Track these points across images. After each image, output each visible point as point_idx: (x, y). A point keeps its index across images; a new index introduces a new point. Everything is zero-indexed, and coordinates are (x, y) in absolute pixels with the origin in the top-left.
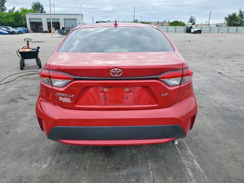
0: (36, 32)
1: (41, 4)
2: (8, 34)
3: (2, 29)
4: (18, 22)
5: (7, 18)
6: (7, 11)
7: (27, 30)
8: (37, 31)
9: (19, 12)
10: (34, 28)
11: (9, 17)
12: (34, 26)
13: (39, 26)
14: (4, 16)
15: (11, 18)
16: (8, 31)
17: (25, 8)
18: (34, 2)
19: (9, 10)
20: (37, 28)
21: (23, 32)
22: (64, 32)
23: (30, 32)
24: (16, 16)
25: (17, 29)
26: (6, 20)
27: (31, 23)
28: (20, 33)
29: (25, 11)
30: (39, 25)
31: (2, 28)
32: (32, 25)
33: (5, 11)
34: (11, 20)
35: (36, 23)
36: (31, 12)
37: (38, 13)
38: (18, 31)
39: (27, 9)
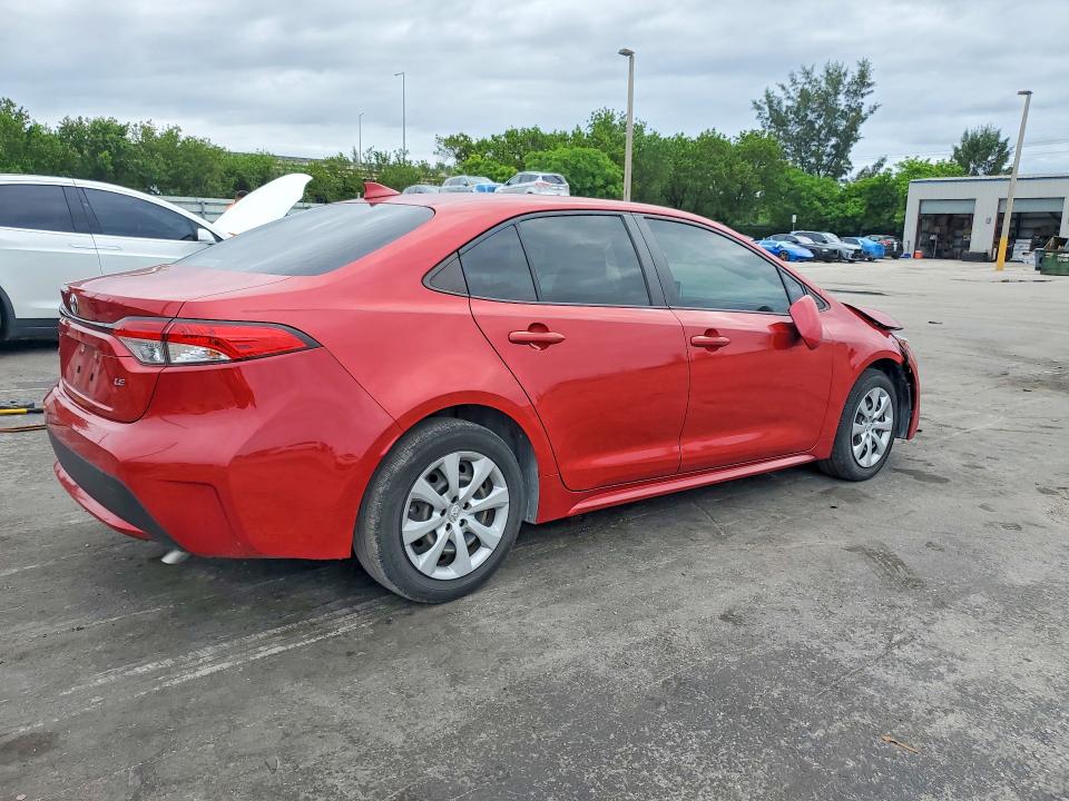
0: (939, 256)
1: (1002, 139)
2: (809, 260)
3: (796, 242)
4: (879, 215)
5: (842, 199)
6: (851, 176)
7: (895, 246)
8: (946, 254)
9: (894, 177)
10: (933, 241)
11: (851, 197)
12: (937, 230)
13: (959, 233)
14: (833, 194)
15: (855, 202)
16: (812, 251)
17: (919, 160)
18: (969, 133)
19: (860, 170)
20: (950, 237)
21: (875, 253)
22: (1055, 257)
23: (908, 256)
24: (875, 192)
25: (857, 243)
26: (838, 208)
27: (922, 218)
28: (859, 256)
29: (918, 171)
30: (961, 227)
31: (799, 238)
32: (926, 226)
33: (844, 177)
34: (854, 208)
35: (951, 217)
36: (943, 171)
37: (975, 173)
38: (856, 250)
39: (930, 162)
